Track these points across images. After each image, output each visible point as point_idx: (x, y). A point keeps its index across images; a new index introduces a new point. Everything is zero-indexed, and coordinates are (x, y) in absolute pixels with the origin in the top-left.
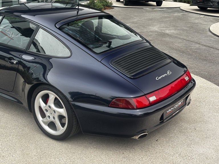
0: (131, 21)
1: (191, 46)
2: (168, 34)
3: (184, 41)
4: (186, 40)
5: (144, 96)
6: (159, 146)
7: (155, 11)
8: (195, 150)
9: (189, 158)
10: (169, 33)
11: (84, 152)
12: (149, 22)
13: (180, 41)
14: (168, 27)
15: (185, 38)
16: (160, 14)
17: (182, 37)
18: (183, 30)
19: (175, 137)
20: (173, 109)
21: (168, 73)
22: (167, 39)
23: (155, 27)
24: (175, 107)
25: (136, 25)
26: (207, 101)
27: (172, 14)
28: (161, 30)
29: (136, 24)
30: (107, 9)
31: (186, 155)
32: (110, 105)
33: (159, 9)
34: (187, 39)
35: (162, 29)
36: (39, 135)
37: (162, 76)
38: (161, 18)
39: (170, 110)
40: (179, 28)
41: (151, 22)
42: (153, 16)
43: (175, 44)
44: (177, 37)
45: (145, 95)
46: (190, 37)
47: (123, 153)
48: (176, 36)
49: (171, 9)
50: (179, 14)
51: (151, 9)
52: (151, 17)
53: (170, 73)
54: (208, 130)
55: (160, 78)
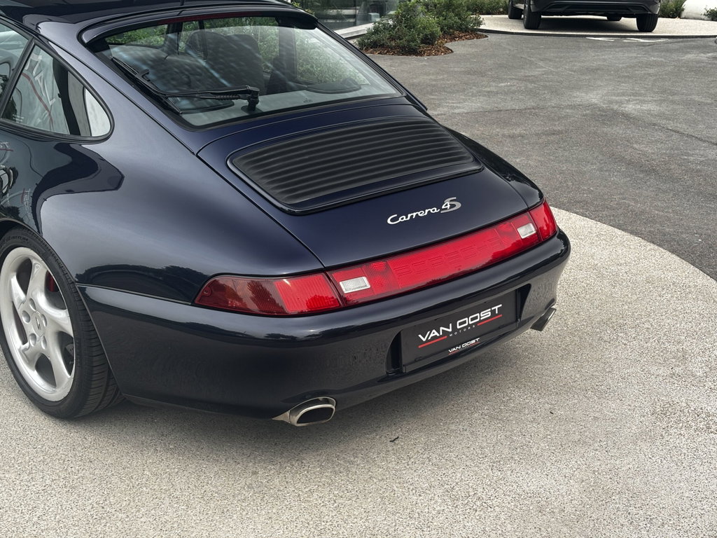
0: (522, 73)
1: (688, 155)
2: (627, 116)
3: (675, 136)
4: (682, 134)
5: (321, 276)
6: (393, 458)
7: (624, 46)
8: (511, 479)
9: (478, 503)
10: (633, 112)
11: (125, 459)
12: (583, 77)
13: (660, 135)
14: (640, 95)
15: (682, 127)
16: (635, 55)
17: (671, 125)
18: (688, 104)
19: (465, 433)
20: (450, 330)
21: (447, 204)
22: (618, 130)
23: (595, 92)
24: (460, 324)
25: (530, 86)
26: (646, 326)
27: (674, 56)
28: (611, 102)
29: (533, 82)
30: (460, 38)
31: (472, 494)
32: (198, 298)
33: (641, 40)
34: (690, 131)
35: (617, 98)
36: (13, 398)
37: (414, 214)
38: (631, 67)
39: (434, 333)
40: (676, 98)
41: (587, 78)
42: (605, 60)
43: (635, 146)
44: (654, 125)
45: (324, 270)
46: (701, 126)
47: (255, 473)
48: (654, 120)
49: (682, 42)
50: (702, 55)
51: (612, 40)
52: (595, 64)
53: (452, 206)
54: (596, 418)
55: (403, 219)
